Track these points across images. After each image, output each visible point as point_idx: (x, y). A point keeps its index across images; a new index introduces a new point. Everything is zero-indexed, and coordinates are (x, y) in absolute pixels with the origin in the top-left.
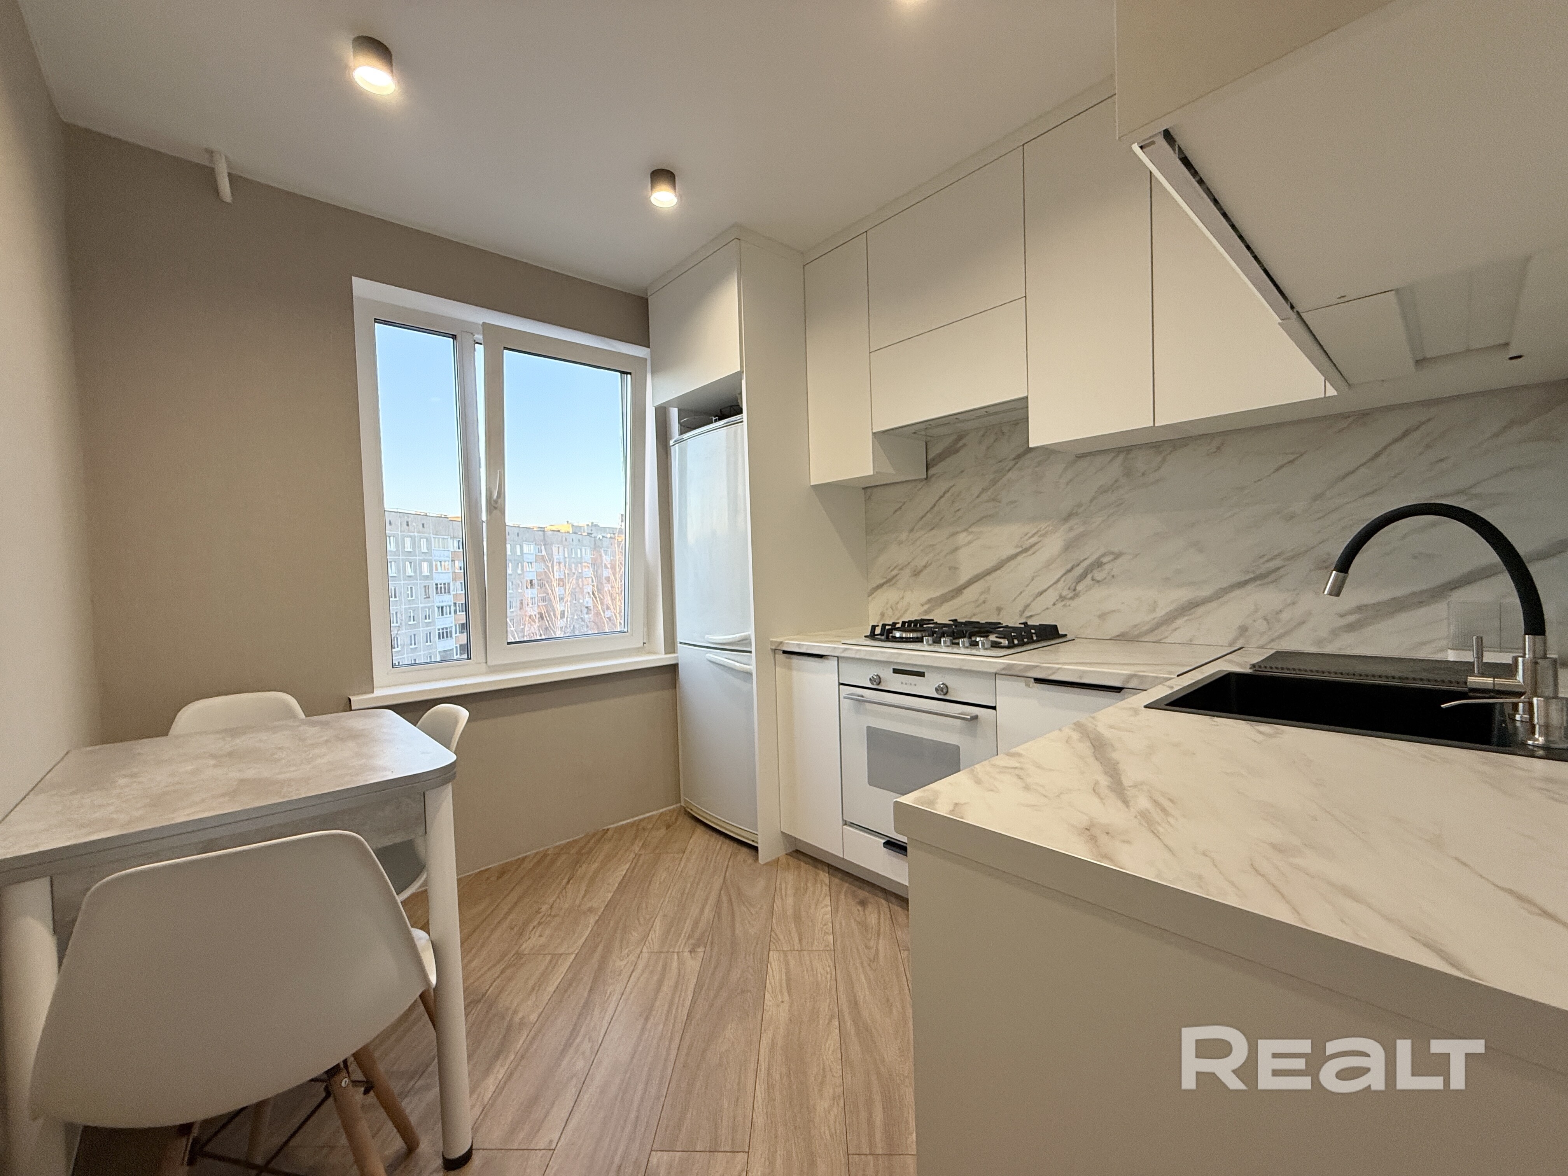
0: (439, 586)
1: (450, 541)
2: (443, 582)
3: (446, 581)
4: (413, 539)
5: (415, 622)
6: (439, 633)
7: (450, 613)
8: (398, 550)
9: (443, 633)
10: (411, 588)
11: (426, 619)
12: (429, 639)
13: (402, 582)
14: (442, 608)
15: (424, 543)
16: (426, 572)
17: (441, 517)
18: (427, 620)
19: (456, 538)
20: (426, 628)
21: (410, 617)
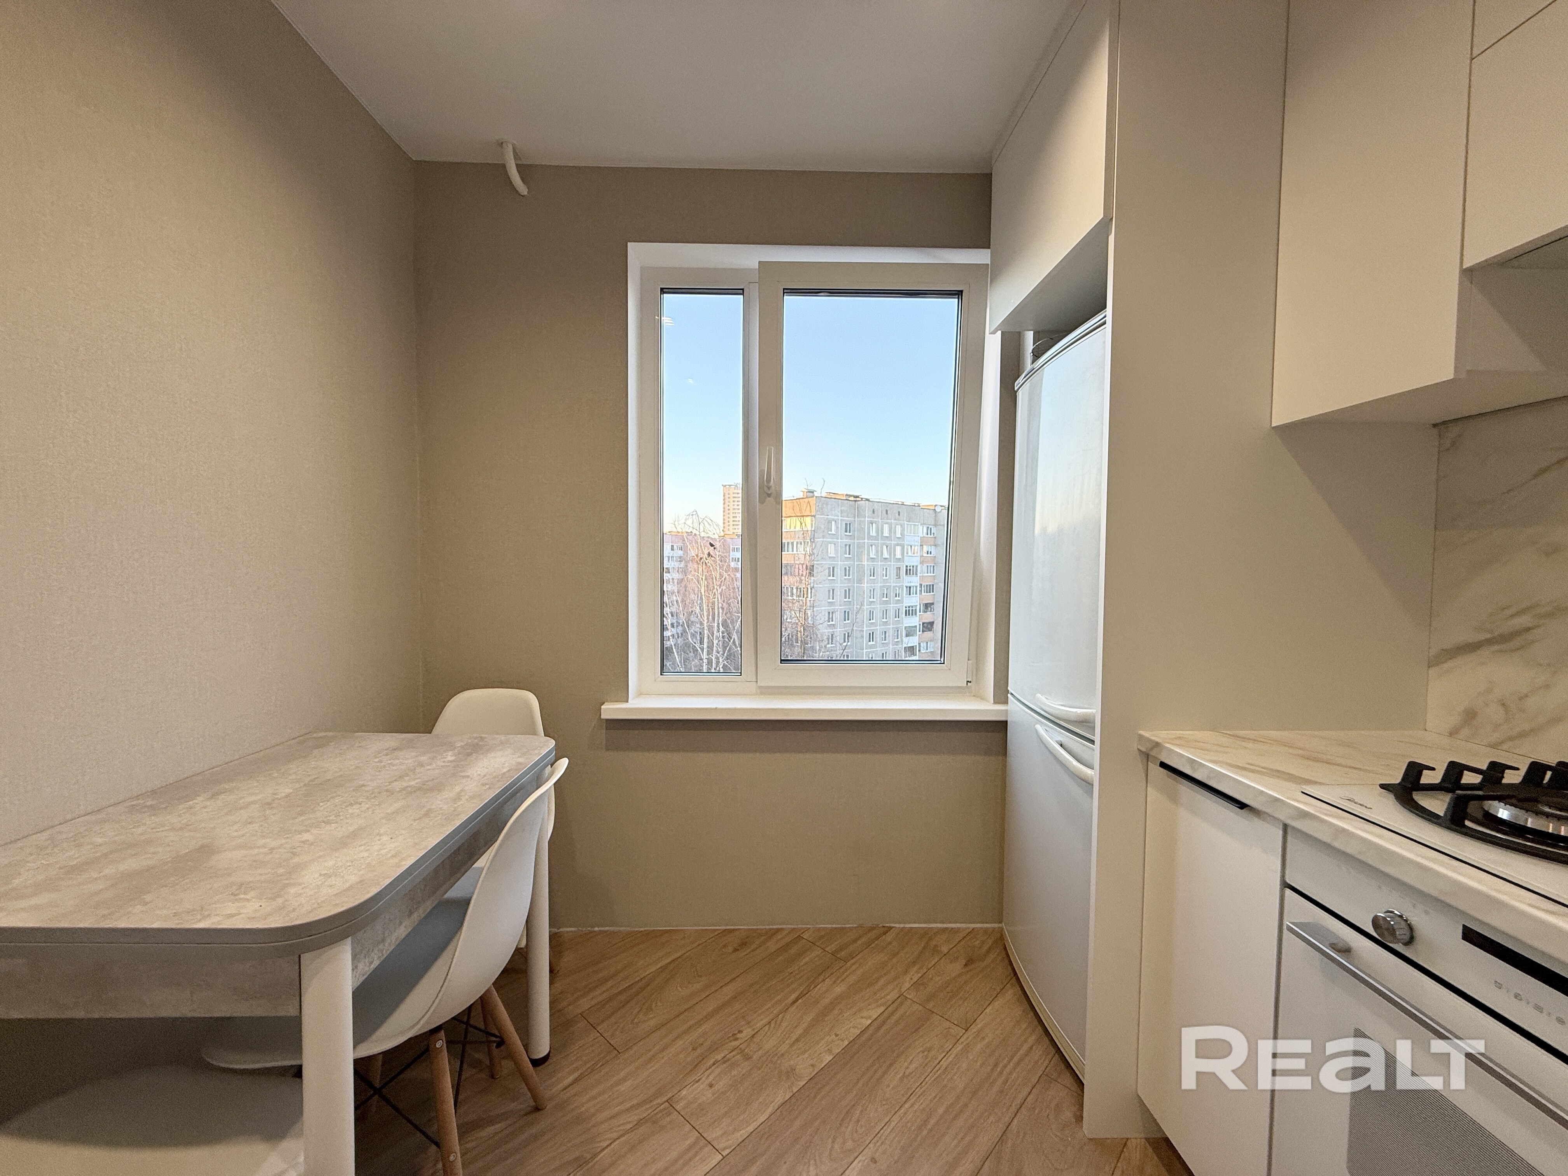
0: (908, 568)
1: (920, 527)
2: (912, 564)
3: (915, 564)
4: (890, 525)
5: (887, 599)
6: (906, 610)
7: (916, 594)
8: (878, 535)
9: (909, 610)
10: (886, 569)
11: (896, 596)
12: (897, 615)
13: (880, 563)
14: (910, 587)
15: (899, 528)
16: (899, 556)
17: (914, 506)
18: (897, 598)
19: (925, 524)
20: (895, 605)
21: (884, 594)
